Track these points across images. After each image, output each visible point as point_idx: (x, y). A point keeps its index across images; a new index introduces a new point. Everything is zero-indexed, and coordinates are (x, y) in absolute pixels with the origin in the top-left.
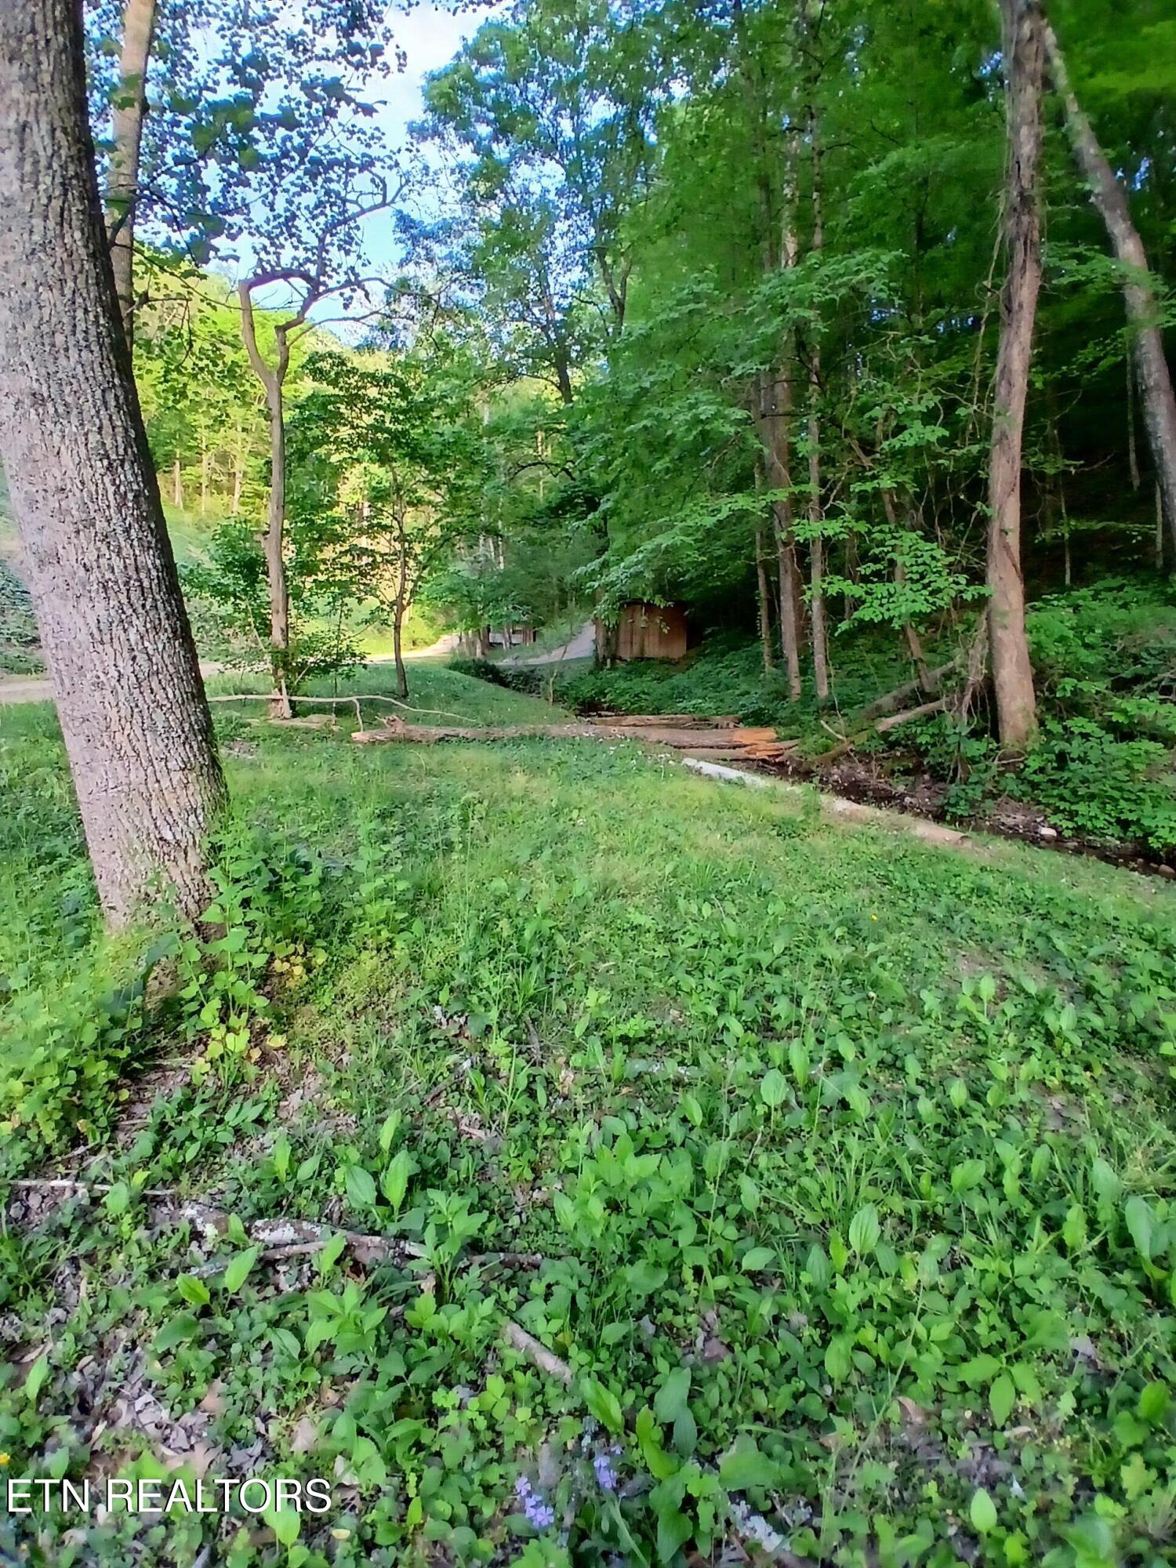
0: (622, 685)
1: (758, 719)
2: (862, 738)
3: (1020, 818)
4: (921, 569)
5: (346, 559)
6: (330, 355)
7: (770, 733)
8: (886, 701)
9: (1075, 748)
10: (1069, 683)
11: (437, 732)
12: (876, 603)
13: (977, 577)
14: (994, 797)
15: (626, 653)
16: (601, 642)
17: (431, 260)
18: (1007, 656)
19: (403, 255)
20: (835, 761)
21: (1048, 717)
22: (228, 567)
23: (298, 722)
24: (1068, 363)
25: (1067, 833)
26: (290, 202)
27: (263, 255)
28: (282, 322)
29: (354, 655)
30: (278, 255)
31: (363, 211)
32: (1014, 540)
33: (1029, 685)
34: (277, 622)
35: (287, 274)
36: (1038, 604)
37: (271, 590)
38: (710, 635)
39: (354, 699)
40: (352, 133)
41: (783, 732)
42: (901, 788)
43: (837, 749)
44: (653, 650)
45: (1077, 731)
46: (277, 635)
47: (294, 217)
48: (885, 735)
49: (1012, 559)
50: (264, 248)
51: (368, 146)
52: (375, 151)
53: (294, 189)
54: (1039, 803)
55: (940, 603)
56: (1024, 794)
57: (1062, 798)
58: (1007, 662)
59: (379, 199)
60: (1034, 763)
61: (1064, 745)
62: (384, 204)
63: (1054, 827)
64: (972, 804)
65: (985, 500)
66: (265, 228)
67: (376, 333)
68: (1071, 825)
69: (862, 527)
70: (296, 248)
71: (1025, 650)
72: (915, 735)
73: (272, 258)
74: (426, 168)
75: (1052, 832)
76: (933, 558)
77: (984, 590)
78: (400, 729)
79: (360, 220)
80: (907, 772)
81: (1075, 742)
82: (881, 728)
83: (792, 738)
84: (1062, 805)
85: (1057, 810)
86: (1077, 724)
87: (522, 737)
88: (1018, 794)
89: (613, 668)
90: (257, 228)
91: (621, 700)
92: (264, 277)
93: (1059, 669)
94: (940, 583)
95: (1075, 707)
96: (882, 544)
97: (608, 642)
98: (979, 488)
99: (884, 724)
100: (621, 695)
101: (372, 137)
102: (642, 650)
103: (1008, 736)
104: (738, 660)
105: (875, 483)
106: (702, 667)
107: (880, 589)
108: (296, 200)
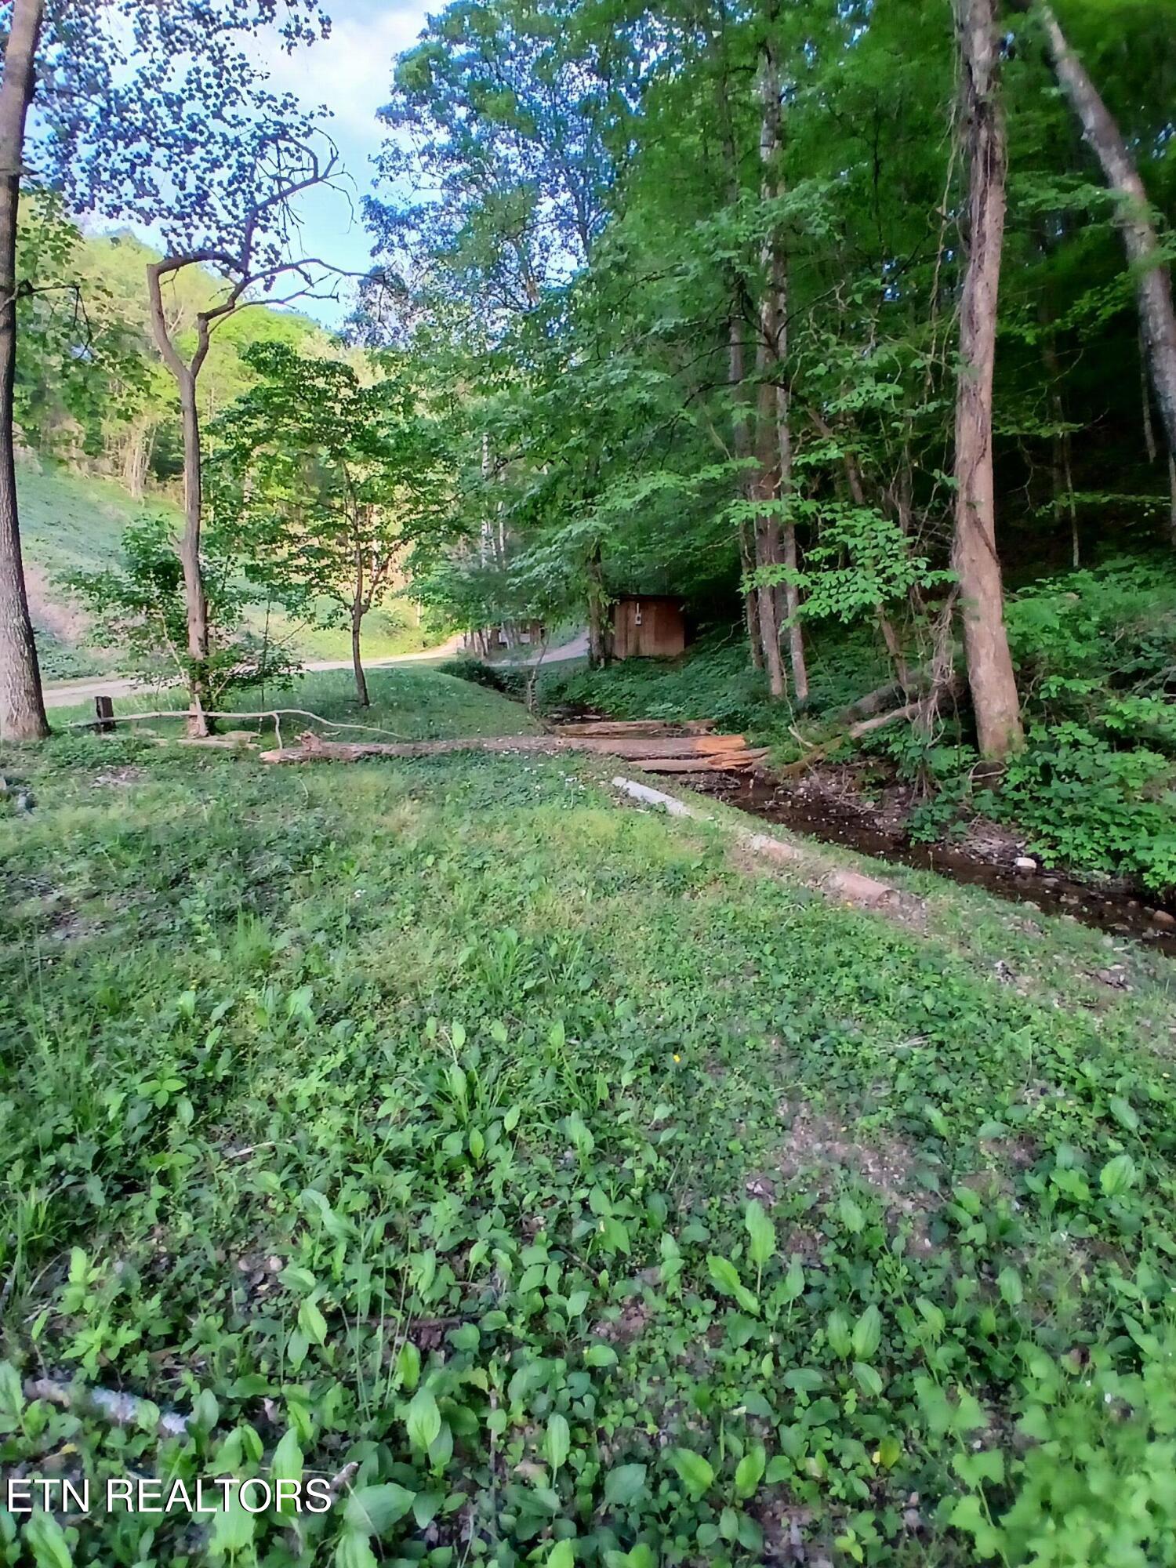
0: (609, 686)
1: (732, 723)
2: (833, 746)
3: (997, 843)
4: (875, 552)
5: (303, 561)
6: (272, 345)
7: (738, 740)
8: (868, 701)
9: (1061, 760)
10: (1054, 683)
11: (357, 749)
12: (824, 594)
13: (940, 559)
14: (967, 818)
15: (620, 652)
16: (595, 640)
17: (405, 247)
18: (983, 652)
19: (376, 242)
20: (804, 772)
21: (1034, 721)
22: (142, 572)
23: (213, 741)
24: (1063, 316)
25: (1049, 865)
26: (201, 179)
27: (172, 236)
28: (206, 310)
29: (288, 664)
30: (189, 236)
31: (294, 188)
32: (986, 513)
33: (1010, 685)
34: (195, 631)
35: (201, 256)
36: (1032, 589)
37: (188, 596)
38: (704, 631)
39: (274, 713)
40: (262, 101)
41: (753, 738)
42: (870, 805)
43: (805, 758)
44: (649, 647)
45: (1063, 739)
46: (194, 647)
47: (206, 195)
48: (858, 742)
49: (985, 538)
50: (174, 230)
51: (280, 113)
52: (287, 118)
53: (205, 165)
54: (1020, 826)
55: (895, 592)
56: (1004, 814)
57: (1046, 821)
58: (983, 659)
59: (310, 175)
60: (1015, 777)
61: (1049, 757)
62: (316, 179)
63: (1034, 856)
64: (942, 827)
65: (949, 469)
66: (177, 209)
67: (353, 326)
68: (1052, 854)
69: (809, 506)
70: (209, 227)
71: (1004, 643)
72: (887, 744)
73: (184, 241)
74: (397, 151)
75: (1030, 863)
76: (889, 539)
77: (948, 576)
78: (316, 746)
79: (290, 199)
80: (879, 784)
81: (1063, 753)
82: (854, 734)
83: (764, 745)
84: (1046, 829)
85: (1039, 835)
86: (1068, 730)
87: (454, 753)
88: (994, 815)
89: (607, 667)
90: (169, 209)
91: (607, 702)
92: (176, 261)
93: (1045, 665)
94: (897, 569)
95: (1065, 709)
96: (832, 523)
97: (602, 639)
98: (943, 456)
99: (860, 729)
100: (608, 696)
101: (285, 105)
102: (637, 648)
103: (988, 745)
104: (730, 659)
105: (820, 455)
106: (696, 665)
107: (829, 578)
108: (208, 176)
